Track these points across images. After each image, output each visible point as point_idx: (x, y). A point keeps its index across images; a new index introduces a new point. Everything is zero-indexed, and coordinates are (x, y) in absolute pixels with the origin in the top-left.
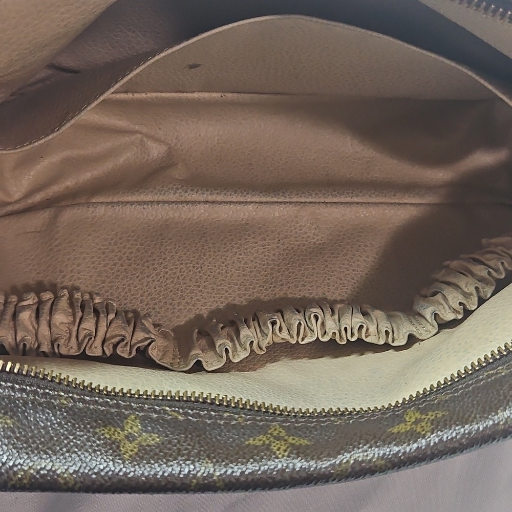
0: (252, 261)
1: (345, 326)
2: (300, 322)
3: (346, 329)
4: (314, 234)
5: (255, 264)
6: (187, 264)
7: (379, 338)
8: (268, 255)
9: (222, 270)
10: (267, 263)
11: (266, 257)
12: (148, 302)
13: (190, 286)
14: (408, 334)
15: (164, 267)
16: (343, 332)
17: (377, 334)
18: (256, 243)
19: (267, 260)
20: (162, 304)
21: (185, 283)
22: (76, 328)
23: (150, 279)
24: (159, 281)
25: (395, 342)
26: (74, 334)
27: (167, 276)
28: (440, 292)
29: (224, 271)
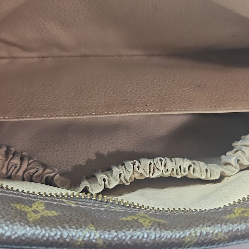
0: (121, 144)
1: (180, 165)
2: (151, 162)
3: (180, 167)
4: (158, 130)
5: (123, 145)
6: (81, 144)
7: (202, 175)
8: (131, 141)
9: (103, 148)
10: (130, 145)
11: (130, 142)
12: (56, 165)
13: (83, 156)
14: (220, 171)
15: (67, 146)
16: (179, 169)
17: (200, 172)
18: (123, 134)
19: (130, 143)
20: (65, 166)
21: (80, 154)
22: (7, 162)
23: (58, 153)
24: (64, 153)
25: (212, 177)
26: (6, 166)
27: (69, 150)
28: (241, 150)
29: (104, 149)
